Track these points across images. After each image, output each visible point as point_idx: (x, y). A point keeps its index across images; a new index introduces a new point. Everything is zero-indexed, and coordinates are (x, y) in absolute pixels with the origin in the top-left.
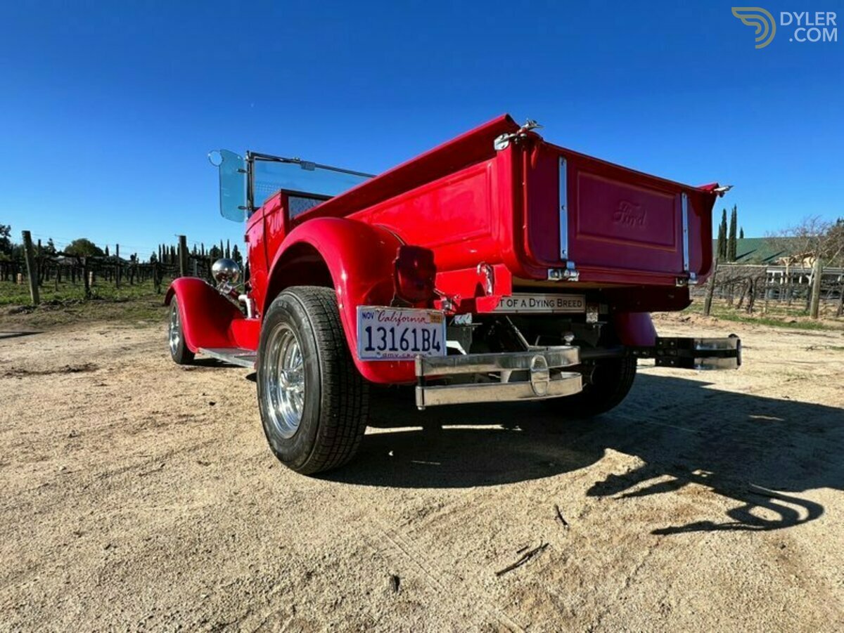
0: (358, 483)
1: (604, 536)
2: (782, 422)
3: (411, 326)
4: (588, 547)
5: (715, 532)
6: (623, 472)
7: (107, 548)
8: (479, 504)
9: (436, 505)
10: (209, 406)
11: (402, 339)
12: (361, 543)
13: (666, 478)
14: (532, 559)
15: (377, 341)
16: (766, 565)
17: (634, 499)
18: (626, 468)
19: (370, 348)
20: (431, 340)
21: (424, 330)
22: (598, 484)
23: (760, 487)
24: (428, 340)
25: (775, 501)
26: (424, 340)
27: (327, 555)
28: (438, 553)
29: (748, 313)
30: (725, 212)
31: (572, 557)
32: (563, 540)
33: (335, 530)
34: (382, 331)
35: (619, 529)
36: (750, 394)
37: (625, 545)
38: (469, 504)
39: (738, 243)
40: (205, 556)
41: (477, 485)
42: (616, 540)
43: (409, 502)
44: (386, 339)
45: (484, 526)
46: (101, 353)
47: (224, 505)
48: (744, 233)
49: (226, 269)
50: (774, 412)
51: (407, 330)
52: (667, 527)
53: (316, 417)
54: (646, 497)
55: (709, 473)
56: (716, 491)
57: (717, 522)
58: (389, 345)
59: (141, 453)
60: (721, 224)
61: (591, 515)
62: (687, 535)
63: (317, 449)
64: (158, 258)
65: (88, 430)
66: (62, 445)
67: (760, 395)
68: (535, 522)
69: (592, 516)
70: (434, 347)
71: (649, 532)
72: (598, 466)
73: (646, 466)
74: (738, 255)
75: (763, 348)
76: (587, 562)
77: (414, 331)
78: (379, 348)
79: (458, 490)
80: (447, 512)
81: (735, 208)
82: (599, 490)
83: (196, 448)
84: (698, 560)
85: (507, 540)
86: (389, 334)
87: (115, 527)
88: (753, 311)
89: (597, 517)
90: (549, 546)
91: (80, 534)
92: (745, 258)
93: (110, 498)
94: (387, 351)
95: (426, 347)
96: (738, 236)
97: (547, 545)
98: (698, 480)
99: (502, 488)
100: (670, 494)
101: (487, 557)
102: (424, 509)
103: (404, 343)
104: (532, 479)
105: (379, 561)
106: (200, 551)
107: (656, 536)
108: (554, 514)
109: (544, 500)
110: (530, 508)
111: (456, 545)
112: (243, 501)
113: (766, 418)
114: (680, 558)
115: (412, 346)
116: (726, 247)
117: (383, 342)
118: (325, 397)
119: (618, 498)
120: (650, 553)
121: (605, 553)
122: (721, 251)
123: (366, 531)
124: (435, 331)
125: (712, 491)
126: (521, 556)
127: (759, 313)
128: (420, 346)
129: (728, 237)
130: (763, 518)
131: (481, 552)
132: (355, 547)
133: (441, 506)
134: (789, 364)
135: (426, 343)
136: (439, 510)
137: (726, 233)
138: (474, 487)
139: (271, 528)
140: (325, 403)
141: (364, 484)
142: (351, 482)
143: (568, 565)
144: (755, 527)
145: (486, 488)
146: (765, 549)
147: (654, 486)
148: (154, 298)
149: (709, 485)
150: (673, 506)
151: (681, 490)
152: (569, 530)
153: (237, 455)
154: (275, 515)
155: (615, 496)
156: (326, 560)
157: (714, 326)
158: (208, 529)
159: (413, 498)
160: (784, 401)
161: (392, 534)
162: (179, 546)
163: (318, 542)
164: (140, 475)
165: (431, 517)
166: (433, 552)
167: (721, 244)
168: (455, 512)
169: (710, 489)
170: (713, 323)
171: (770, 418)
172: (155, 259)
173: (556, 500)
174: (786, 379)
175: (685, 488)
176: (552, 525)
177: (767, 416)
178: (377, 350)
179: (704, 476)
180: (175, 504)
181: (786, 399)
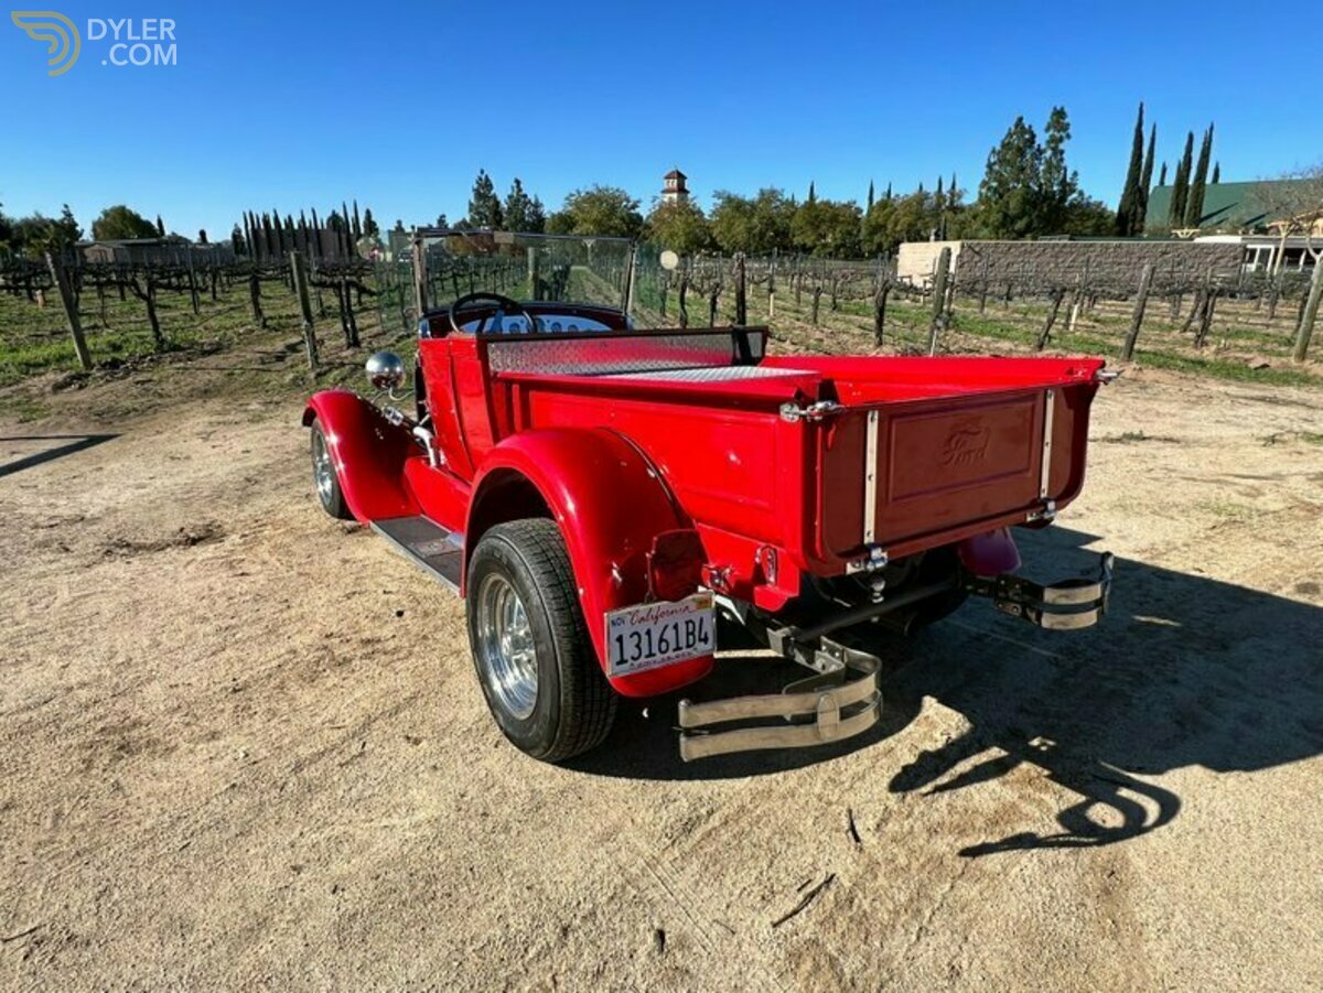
0: (608, 774)
1: (902, 861)
2: (1176, 630)
3: (671, 621)
4: (881, 880)
5: (1034, 851)
6: (940, 745)
7: (334, 892)
8: (757, 807)
9: (703, 811)
10: (397, 619)
11: (661, 640)
12: (619, 880)
13: (995, 752)
14: (815, 900)
15: (630, 650)
16: (1083, 905)
17: (946, 795)
18: (945, 737)
19: (622, 661)
20: (697, 633)
21: (687, 623)
22: (906, 769)
23: (1111, 767)
24: (693, 633)
25: (1124, 793)
26: (688, 634)
27: (581, 899)
28: (707, 892)
29: (1196, 347)
30: (1191, 137)
31: (860, 895)
32: (852, 868)
33: (586, 856)
34: (636, 637)
35: (921, 848)
36: (1149, 562)
37: (924, 875)
38: (742, 808)
39: (1207, 192)
40: (446, 901)
41: (753, 773)
42: (915, 865)
43: (671, 807)
44: (642, 645)
45: (761, 846)
46: (218, 494)
47: (452, 816)
48: (1221, 173)
49: (387, 370)
50: (1171, 608)
51: (666, 627)
52: (979, 842)
53: (555, 716)
54: (962, 791)
55: (1051, 743)
56: (1053, 777)
57: (1042, 834)
58: (645, 651)
59: (330, 721)
60: (1182, 160)
61: (890, 825)
62: (1000, 856)
63: (558, 746)
64: (244, 234)
65: (252, 676)
66: (230, 706)
67: (1163, 564)
68: (823, 837)
69: (892, 827)
70: (700, 640)
71: (957, 851)
72: (910, 733)
73: (972, 731)
74: (1204, 214)
75: (1197, 442)
76: (877, 904)
77: (676, 627)
78: (633, 658)
79: (729, 782)
80: (717, 824)
81: (1212, 129)
82: (905, 781)
83: (397, 710)
84: (1005, 898)
85: (786, 869)
86: (645, 638)
87: (333, 856)
88: (1205, 344)
89: (896, 828)
90: (835, 879)
91: (297, 869)
92: (1215, 219)
93: (315, 807)
94: (642, 660)
95: (691, 642)
96: (1209, 180)
97: (833, 876)
98: (1035, 756)
99: (785, 778)
100: (993, 784)
101: (763, 898)
102: (690, 819)
103: (664, 644)
104: (823, 760)
105: (641, 907)
106: (439, 894)
107: (964, 859)
108: (845, 824)
109: (834, 798)
110: (817, 814)
111: (728, 878)
112: (472, 810)
113: (1156, 620)
114: (986, 894)
115: (673, 645)
116: (1185, 201)
117: (637, 651)
118: (566, 695)
119: (926, 794)
120: (952, 887)
121: (899, 888)
122: (1177, 210)
123: (623, 857)
124: (702, 620)
125: (1047, 777)
126: (800, 897)
127: (1213, 348)
128: (683, 643)
129: (1191, 182)
130: (1100, 823)
131: (756, 889)
132: (612, 887)
133: (710, 813)
134: (1227, 483)
135: (691, 637)
136: (707, 821)
137: (1188, 176)
138: (749, 778)
139: (512, 856)
140: (566, 701)
141: (615, 776)
142: (599, 773)
143: (855, 908)
144: (1085, 840)
145: (765, 778)
146: (1089, 879)
147: (976, 768)
148: (259, 339)
149: (1044, 766)
150: (993, 805)
151: (1009, 777)
152: (861, 850)
153: (451, 723)
154: (514, 833)
155: (924, 790)
156: (581, 906)
157: (1135, 380)
158: (441, 860)
159: (675, 800)
160: (1193, 577)
161: (653, 863)
162: (413, 887)
163: (569, 878)
164: (341, 765)
165: (698, 834)
166: (701, 892)
167: (1177, 196)
168: (726, 823)
169: (1046, 772)
170: (1134, 375)
171: (1162, 622)
172: (240, 237)
173: (850, 798)
174: (1210, 525)
175: (1015, 771)
176: (843, 842)
177: (1159, 616)
178: (630, 661)
179: (1044, 748)
180: (394, 815)
181: (1197, 574)
